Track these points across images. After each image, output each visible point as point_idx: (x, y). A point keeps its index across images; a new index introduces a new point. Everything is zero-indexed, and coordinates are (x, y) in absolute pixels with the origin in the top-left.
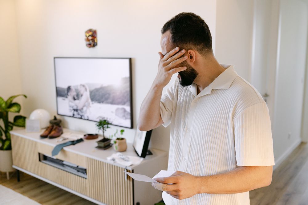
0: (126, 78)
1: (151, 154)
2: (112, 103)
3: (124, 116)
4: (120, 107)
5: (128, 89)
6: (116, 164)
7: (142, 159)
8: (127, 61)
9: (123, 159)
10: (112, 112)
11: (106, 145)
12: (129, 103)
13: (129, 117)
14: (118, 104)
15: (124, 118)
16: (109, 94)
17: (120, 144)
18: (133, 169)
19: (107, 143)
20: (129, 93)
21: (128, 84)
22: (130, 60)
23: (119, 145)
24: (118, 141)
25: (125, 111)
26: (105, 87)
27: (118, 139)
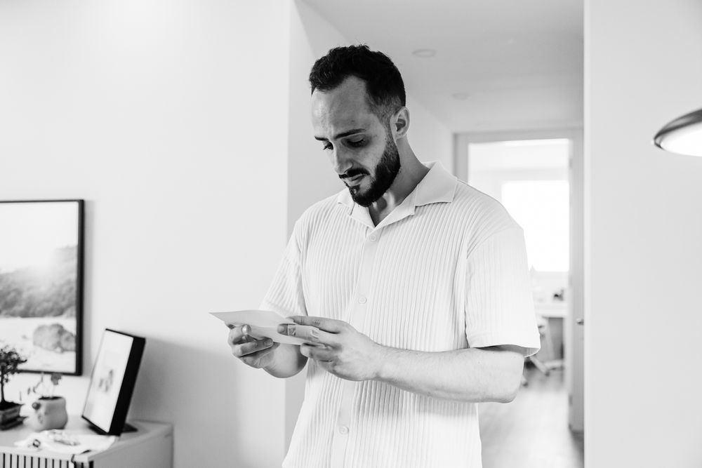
0: (68, 248)
1: (132, 429)
2: (25, 315)
3: (59, 344)
4: (49, 321)
5: (73, 276)
6: (43, 455)
7: (112, 438)
8: (75, 207)
9: (62, 442)
10: (24, 337)
11: (9, 417)
12: (73, 311)
13: (72, 345)
14: (43, 314)
15: (59, 350)
16: (19, 292)
17: (49, 411)
18: (91, 460)
19: (10, 413)
20: (74, 286)
21: (74, 263)
22: (82, 204)
23: (46, 413)
24: (43, 403)
25: (61, 331)
26: (7, 275)
27: (43, 398)
